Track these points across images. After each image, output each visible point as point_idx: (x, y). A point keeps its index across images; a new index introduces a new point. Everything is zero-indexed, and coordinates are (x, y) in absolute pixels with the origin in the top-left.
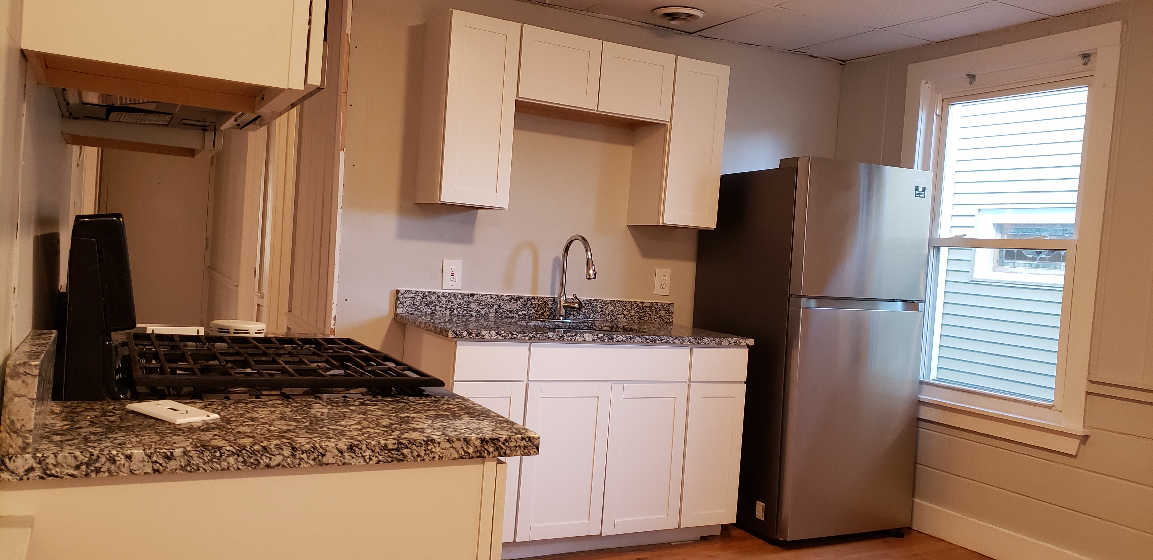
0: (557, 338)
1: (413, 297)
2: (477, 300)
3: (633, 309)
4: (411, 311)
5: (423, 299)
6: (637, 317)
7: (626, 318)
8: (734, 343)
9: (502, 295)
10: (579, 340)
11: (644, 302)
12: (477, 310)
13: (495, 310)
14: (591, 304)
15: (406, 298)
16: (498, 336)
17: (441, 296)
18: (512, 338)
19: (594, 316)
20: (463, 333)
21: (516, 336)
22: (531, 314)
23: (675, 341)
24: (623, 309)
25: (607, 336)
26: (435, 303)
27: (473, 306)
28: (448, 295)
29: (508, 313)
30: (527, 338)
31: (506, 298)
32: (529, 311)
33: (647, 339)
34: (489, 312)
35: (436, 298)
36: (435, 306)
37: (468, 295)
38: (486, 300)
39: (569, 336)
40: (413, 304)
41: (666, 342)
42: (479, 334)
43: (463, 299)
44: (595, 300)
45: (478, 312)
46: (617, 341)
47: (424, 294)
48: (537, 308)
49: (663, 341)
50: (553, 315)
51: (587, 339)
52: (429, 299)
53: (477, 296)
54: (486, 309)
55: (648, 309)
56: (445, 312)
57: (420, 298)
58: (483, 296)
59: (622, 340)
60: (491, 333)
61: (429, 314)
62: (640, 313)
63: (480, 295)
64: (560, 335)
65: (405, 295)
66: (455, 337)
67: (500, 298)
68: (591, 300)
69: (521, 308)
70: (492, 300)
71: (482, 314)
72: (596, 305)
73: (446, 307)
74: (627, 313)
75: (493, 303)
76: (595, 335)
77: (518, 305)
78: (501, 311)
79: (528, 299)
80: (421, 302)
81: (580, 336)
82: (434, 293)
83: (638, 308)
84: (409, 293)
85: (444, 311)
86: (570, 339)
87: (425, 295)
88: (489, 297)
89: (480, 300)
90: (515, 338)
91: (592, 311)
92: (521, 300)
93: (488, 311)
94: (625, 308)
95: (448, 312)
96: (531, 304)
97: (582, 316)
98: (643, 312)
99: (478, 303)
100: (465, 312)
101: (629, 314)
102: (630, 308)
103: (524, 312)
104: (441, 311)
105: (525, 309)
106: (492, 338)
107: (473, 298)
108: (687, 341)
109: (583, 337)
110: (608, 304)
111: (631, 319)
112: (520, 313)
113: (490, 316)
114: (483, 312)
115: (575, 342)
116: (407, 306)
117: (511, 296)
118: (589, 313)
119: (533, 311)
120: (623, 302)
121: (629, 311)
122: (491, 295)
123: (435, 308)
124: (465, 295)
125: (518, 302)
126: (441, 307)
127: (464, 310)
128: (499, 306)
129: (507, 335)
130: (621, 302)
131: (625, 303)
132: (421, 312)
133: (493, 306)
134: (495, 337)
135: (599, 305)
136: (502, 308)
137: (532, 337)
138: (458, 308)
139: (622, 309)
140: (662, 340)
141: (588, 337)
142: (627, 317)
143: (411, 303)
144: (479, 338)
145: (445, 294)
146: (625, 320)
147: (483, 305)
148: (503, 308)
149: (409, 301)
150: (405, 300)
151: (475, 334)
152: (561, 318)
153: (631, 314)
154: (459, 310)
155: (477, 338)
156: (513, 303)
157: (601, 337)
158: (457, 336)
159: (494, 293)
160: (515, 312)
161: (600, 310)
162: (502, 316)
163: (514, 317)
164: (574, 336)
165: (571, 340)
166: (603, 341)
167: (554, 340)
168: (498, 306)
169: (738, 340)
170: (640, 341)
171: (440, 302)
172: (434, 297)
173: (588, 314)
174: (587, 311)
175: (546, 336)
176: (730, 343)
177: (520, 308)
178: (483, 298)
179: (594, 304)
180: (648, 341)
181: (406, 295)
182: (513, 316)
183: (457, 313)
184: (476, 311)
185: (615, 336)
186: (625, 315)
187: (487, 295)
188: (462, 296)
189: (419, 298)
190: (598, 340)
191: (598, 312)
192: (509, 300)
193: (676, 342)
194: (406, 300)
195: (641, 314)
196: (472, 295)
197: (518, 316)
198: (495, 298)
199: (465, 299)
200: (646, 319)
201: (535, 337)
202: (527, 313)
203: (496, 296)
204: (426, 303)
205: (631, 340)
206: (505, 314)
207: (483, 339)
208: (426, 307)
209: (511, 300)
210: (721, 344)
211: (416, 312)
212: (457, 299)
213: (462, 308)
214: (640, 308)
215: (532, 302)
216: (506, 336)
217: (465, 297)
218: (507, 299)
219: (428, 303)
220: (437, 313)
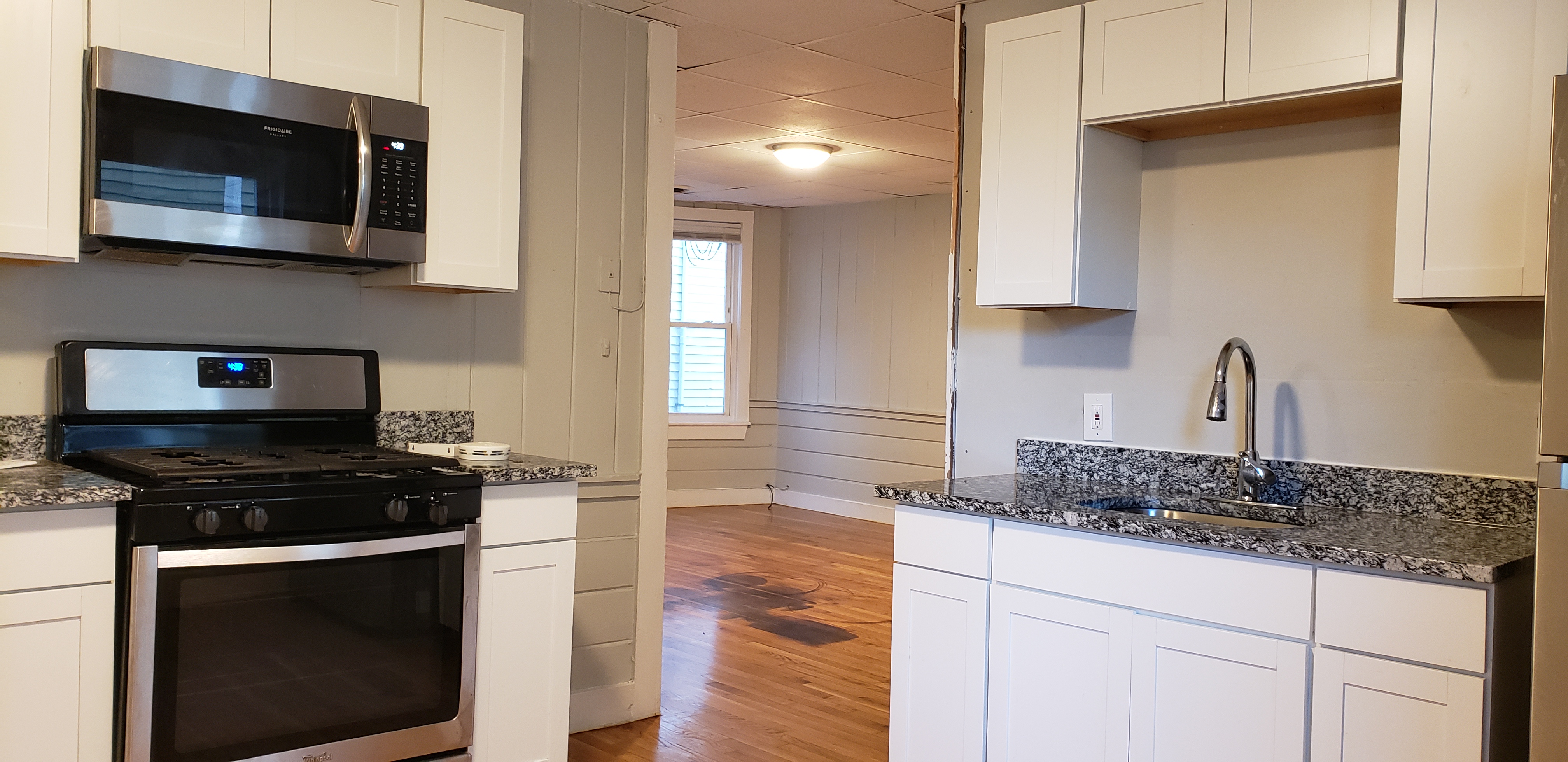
0: (1017, 513)
1: (1037, 451)
2: (1129, 459)
3: (1462, 493)
4: (1034, 471)
5: (1049, 454)
6: (1473, 512)
7: (1444, 512)
8: (1423, 568)
9: (1170, 453)
10: (1055, 522)
11: (1493, 480)
12: (1130, 476)
13: (1160, 477)
14: (1351, 477)
15: (1027, 452)
16: (932, 500)
17: (1074, 451)
18: (950, 506)
19: (1358, 502)
20: (888, 491)
21: (956, 504)
22: (1223, 489)
23: (1255, 546)
24: (1433, 491)
25: (1106, 520)
26: (1065, 462)
27: (1122, 468)
28: (1083, 449)
29: (1182, 484)
30: (972, 508)
31: (1177, 458)
32: (1220, 484)
33: (1188, 535)
34: (1149, 480)
35: (1067, 453)
36: (1066, 465)
37: (1114, 451)
38: (1143, 459)
39: (1036, 512)
40: (1037, 462)
41: (1233, 546)
42: (908, 494)
43: (1107, 456)
44: (1360, 469)
45: (1131, 479)
46: (1126, 532)
47: (1050, 446)
48: (1236, 478)
49: (1227, 544)
50: (1268, 494)
51: (1069, 521)
52: (1057, 454)
53: (1128, 452)
54: (1144, 475)
55: (1506, 495)
56: (1080, 476)
57: (1046, 452)
58: (1137, 453)
59: (1136, 532)
60: (923, 495)
61: (1058, 478)
62: (1482, 503)
63: (1133, 452)
64: (1023, 510)
65: (1025, 447)
66: (880, 497)
67: (1166, 457)
68: (1350, 468)
69: (1205, 477)
70: (1153, 460)
71: (1137, 483)
72: (1364, 480)
73: (1082, 469)
74: (1443, 500)
75: (1155, 465)
76: (1082, 516)
77: (1198, 471)
78: (1170, 480)
79: (1218, 461)
80: (1047, 458)
81: (1057, 515)
82: (1065, 445)
83: (1475, 491)
84: (1030, 444)
85: (1079, 474)
86: (1039, 519)
87: (1052, 448)
88: (1147, 454)
89: (1134, 458)
90: (954, 507)
91: (1354, 490)
92: (1203, 462)
93: (1147, 478)
94: (1437, 490)
95: (1085, 476)
96: (1223, 471)
97: (1332, 499)
98: (1490, 502)
99: (1131, 463)
100: (1111, 478)
101: (1450, 503)
102: (1452, 491)
103: (1211, 485)
104: (1074, 473)
105: (1211, 479)
106: (924, 502)
107: (1122, 455)
108: (1285, 549)
109: (1062, 517)
110: (1394, 478)
111: (1458, 515)
112: (1203, 486)
113: (1151, 487)
114: (1139, 480)
115: (1047, 524)
116: (1028, 464)
117: (1185, 454)
118: (1347, 494)
119: (1228, 483)
120: (1432, 476)
121: (1450, 497)
122: (1151, 451)
123: (1067, 468)
124: (1109, 450)
125: (1199, 465)
126: (1075, 467)
127: (1109, 475)
128: (1166, 471)
129: (944, 501)
130: (1425, 475)
131: (1439, 480)
132: (1048, 473)
133: (1156, 470)
134: (928, 502)
135: (1371, 480)
136: (1170, 474)
137: (979, 507)
138: (1099, 470)
139: (1429, 492)
140: (1223, 540)
141: (1071, 517)
142: (1446, 510)
143: (1034, 459)
144: (908, 500)
145: (1080, 448)
146: (1439, 516)
147: (1138, 468)
148: (1172, 476)
149: (1031, 457)
150: (1026, 455)
151: (903, 494)
152: (1247, 498)
153: (1456, 503)
154: (1101, 473)
155: (905, 500)
156: (1190, 467)
157: (1095, 520)
158: (882, 495)
159: (1157, 449)
160: (1194, 483)
161: (1372, 490)
162: (1171, 488)
163: (1193, 491)
164: (1045, 514)
165: (1041, 520)
166: (1098, 528)
167: (1013, 516)
168: (1164, 471)
169: (1436, 564)
170: (1174, 536)
171: (1073, 460)
172: (1065, 452)
173: (1345, 497)
174: (1342, 490)
175: (1000, 509)
176: (1409, 569)
177: (1202, 477)
178: (1137, 456)
179: (1359, 476)
180: (1192, 539)
181: (1027, 448)
182: (1190, 491)
183: (1098, 478)
184: (1128, 478)
185: (1121, 522)
186: (1439, 505)
187: (1144, 451)
188: (1105, 452)
189: (1044, 452)
190: (1090, 527)
191: (1369, 495)
192: (1181, 461)
193: (1259, 549)
194: (1028, 454)
195: (1485, 507)
196: (1121, 450)
197: (1199, 491)
198: (1158, 457)
199: (1109, 457)
200: (1501, 518)
201: (983, 508)
202: (1217, 487)
203: (1160, 453)
204: (1053, 460)
205: (1154, 533)
206: (1177, 486)
207: (912, 503)
208: (1054, 466)
209: (1186, 461)
210: (1382, 567)
211: (1041, 473)
212: (1097, 457)
213: (1106, 470)
214: (1482, 493)
215: (1224, 467)
216: (942, 502)
217: (1109, 453)
218: (1179, 460)
219: (1056, 460)
220: (1069, 476)
